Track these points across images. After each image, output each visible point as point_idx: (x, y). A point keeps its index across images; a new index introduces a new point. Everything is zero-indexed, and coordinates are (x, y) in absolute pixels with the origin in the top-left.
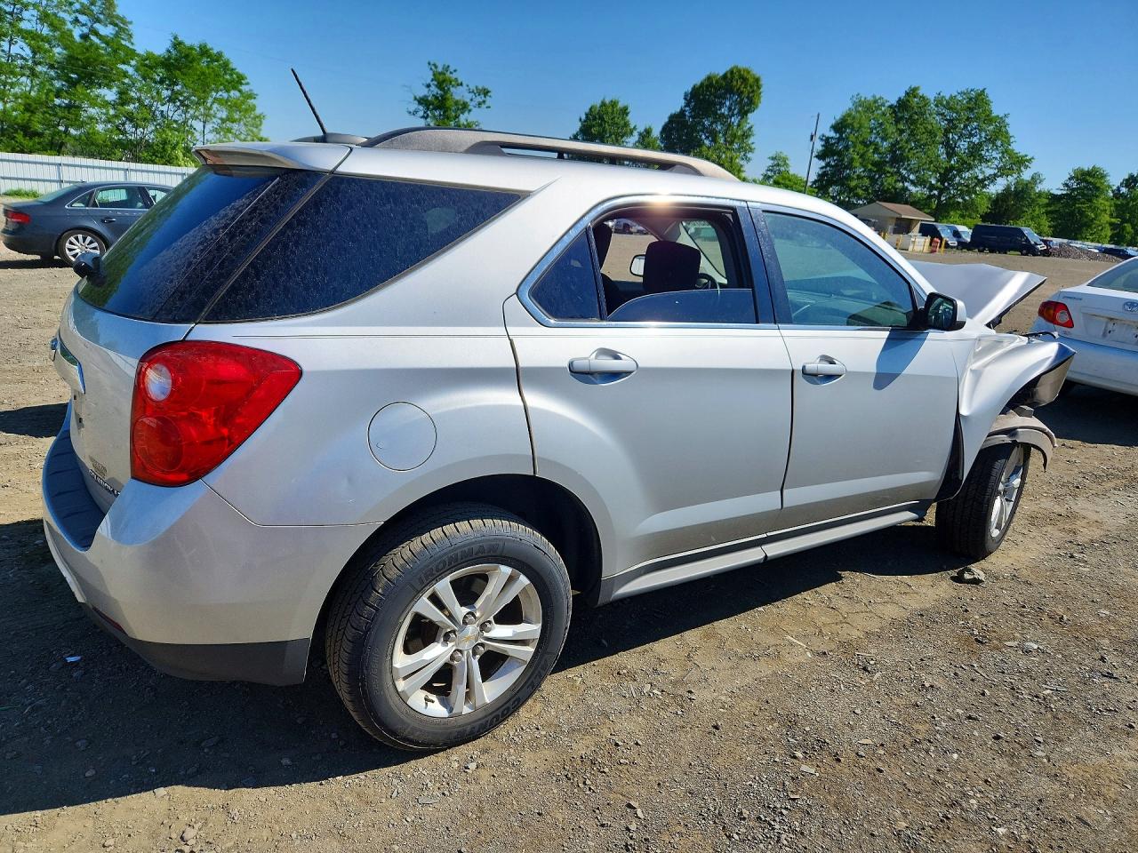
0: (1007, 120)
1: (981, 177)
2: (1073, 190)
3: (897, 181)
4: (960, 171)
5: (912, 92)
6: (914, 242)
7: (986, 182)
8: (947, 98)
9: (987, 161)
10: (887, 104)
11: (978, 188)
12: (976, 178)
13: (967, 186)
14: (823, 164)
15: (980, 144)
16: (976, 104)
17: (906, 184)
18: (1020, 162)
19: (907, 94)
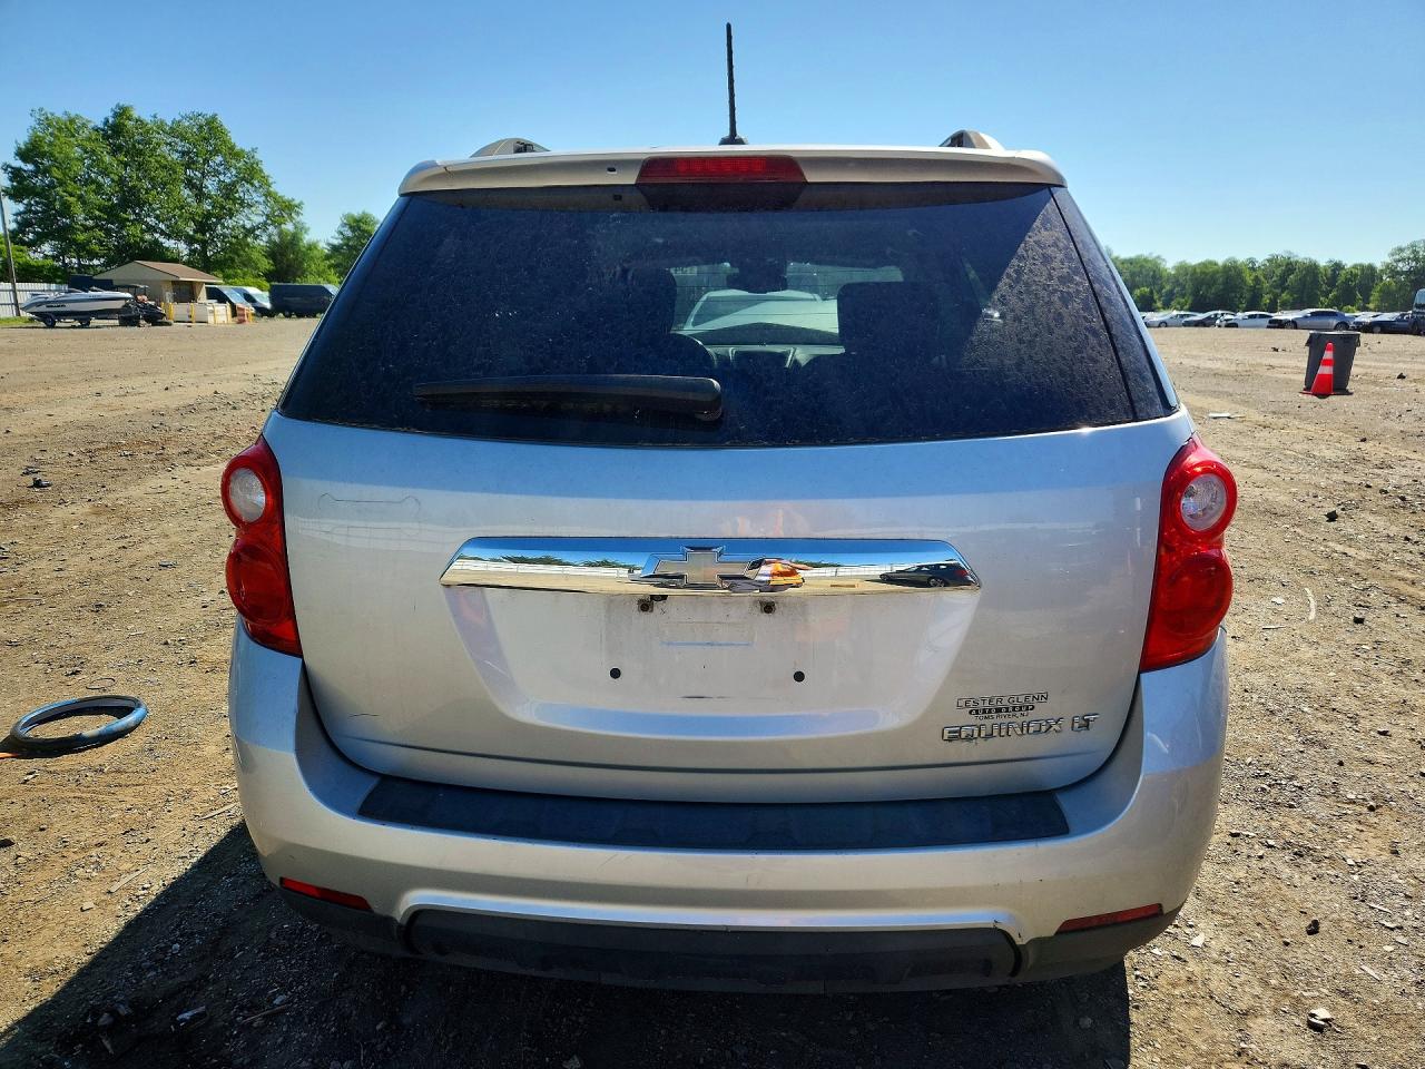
0: (257, 156)
1: (248, 226)
2: (348, 239)
3: (143, 231)
4: (219, 218)
5: (122, 113)
6: (213, 312)
7: (257, 232)
8: (170, 123)
9: (250, 206)
10: (90, 125)
11: (249, 240)
12: (244, 227)
13: (236, 237)
14: (21, 207)
15: (233, 184)
16: (211, 131)
17: (157, 235)
18: (289, 208)
19: (116, 115)
